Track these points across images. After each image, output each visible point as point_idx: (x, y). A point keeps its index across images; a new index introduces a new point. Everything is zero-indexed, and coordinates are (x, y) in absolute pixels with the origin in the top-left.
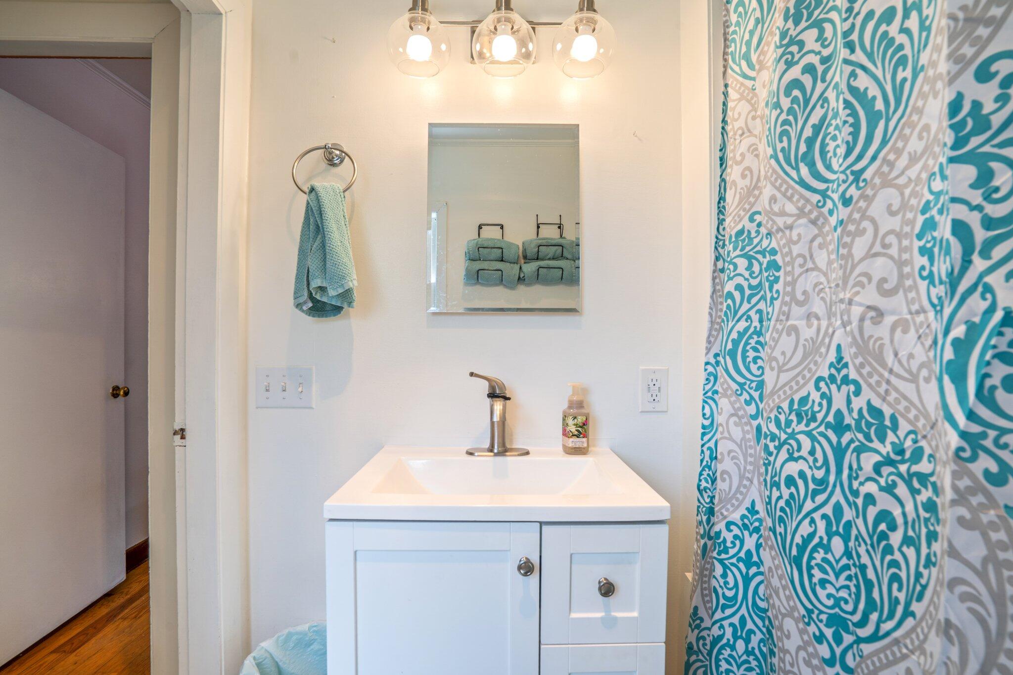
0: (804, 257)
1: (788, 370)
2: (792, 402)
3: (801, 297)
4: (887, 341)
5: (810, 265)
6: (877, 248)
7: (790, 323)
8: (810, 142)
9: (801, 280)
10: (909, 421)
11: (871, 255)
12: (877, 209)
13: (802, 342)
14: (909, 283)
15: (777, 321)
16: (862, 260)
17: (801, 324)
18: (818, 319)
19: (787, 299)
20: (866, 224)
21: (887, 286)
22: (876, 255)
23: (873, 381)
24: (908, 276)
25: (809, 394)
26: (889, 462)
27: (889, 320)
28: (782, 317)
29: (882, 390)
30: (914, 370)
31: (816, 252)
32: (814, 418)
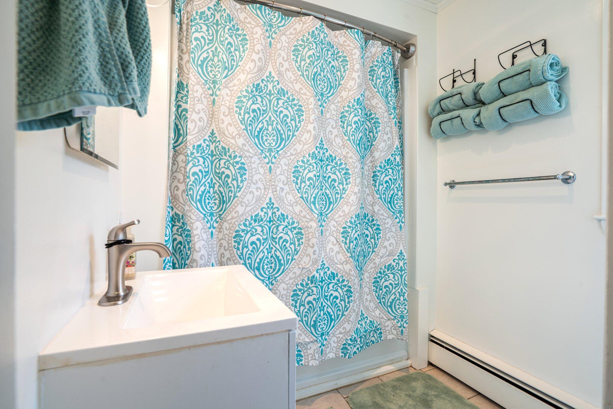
0: (256, 169)
1: (250, 206)
2: (252, 216)
3: (255, 182)
4: (284, 197)
5: (258, 172)
6: (282, 173)
7: (250, 190)
8: (259, 132)
9: (255, 176)
10: (291, 216)
11: (280, 174)
12: (282, 162)
13: (255, 196)
14: (289, 183)
15: (245, 189)
16: (279, 175)
17: (254, 191)
18: (260, 189)
19: (250, 181)
20: (279, 165)
21: (285, 183)
22: (282, 174)
23: (282, 207)
24: (289, 181)
25: (259, 213)
26: (286, 227)
27: (285, 191)
28: (247, 188)
29: (284, 209)
30: (292, 204)
31: (260, 168)
32: (262, 220)
